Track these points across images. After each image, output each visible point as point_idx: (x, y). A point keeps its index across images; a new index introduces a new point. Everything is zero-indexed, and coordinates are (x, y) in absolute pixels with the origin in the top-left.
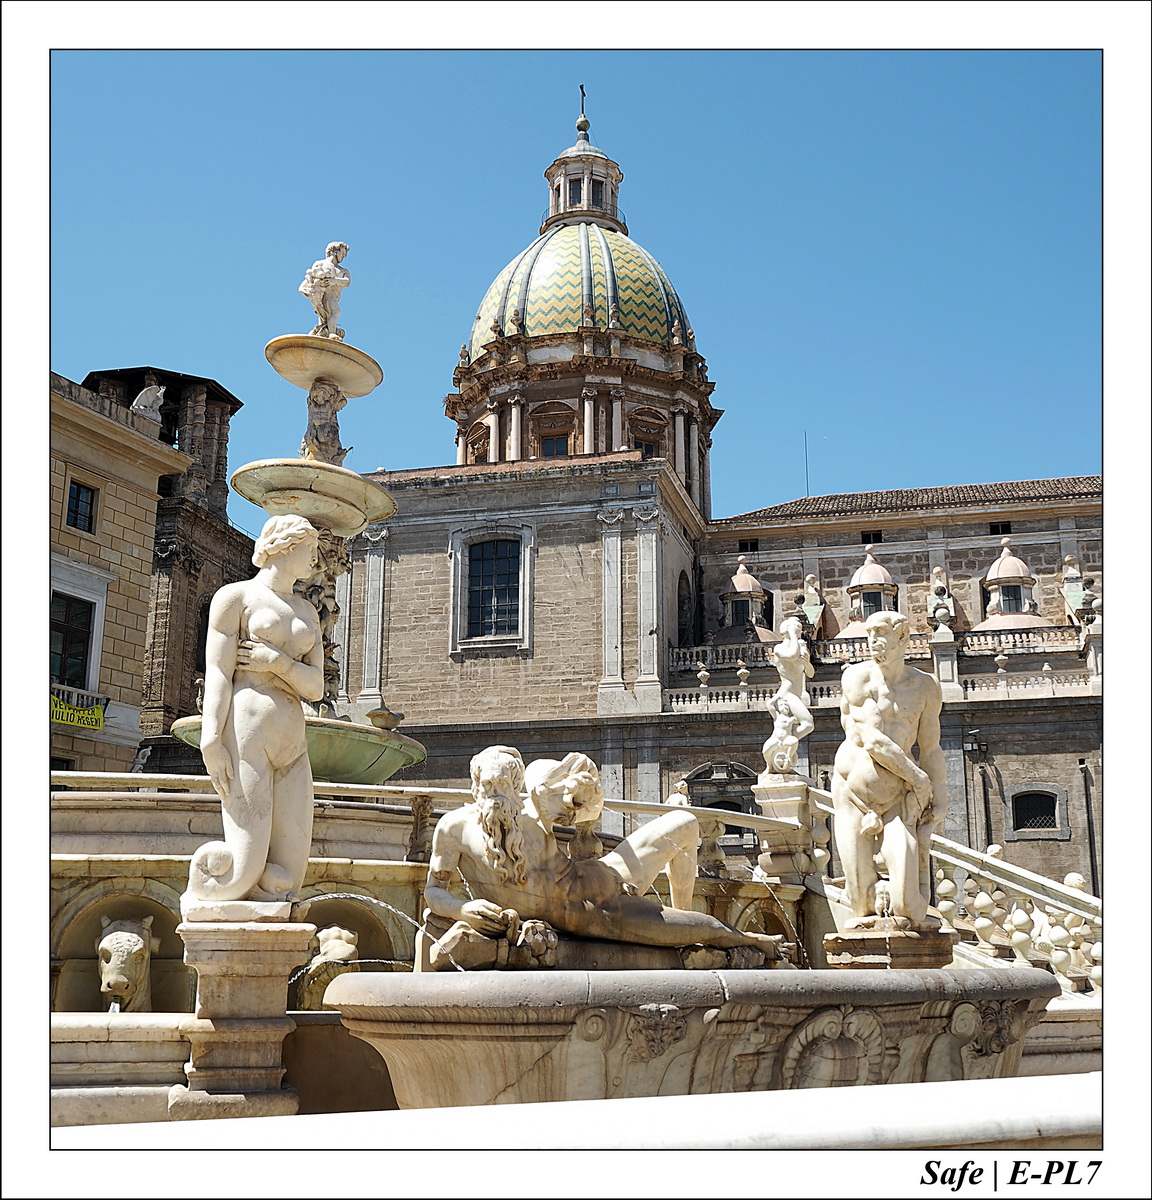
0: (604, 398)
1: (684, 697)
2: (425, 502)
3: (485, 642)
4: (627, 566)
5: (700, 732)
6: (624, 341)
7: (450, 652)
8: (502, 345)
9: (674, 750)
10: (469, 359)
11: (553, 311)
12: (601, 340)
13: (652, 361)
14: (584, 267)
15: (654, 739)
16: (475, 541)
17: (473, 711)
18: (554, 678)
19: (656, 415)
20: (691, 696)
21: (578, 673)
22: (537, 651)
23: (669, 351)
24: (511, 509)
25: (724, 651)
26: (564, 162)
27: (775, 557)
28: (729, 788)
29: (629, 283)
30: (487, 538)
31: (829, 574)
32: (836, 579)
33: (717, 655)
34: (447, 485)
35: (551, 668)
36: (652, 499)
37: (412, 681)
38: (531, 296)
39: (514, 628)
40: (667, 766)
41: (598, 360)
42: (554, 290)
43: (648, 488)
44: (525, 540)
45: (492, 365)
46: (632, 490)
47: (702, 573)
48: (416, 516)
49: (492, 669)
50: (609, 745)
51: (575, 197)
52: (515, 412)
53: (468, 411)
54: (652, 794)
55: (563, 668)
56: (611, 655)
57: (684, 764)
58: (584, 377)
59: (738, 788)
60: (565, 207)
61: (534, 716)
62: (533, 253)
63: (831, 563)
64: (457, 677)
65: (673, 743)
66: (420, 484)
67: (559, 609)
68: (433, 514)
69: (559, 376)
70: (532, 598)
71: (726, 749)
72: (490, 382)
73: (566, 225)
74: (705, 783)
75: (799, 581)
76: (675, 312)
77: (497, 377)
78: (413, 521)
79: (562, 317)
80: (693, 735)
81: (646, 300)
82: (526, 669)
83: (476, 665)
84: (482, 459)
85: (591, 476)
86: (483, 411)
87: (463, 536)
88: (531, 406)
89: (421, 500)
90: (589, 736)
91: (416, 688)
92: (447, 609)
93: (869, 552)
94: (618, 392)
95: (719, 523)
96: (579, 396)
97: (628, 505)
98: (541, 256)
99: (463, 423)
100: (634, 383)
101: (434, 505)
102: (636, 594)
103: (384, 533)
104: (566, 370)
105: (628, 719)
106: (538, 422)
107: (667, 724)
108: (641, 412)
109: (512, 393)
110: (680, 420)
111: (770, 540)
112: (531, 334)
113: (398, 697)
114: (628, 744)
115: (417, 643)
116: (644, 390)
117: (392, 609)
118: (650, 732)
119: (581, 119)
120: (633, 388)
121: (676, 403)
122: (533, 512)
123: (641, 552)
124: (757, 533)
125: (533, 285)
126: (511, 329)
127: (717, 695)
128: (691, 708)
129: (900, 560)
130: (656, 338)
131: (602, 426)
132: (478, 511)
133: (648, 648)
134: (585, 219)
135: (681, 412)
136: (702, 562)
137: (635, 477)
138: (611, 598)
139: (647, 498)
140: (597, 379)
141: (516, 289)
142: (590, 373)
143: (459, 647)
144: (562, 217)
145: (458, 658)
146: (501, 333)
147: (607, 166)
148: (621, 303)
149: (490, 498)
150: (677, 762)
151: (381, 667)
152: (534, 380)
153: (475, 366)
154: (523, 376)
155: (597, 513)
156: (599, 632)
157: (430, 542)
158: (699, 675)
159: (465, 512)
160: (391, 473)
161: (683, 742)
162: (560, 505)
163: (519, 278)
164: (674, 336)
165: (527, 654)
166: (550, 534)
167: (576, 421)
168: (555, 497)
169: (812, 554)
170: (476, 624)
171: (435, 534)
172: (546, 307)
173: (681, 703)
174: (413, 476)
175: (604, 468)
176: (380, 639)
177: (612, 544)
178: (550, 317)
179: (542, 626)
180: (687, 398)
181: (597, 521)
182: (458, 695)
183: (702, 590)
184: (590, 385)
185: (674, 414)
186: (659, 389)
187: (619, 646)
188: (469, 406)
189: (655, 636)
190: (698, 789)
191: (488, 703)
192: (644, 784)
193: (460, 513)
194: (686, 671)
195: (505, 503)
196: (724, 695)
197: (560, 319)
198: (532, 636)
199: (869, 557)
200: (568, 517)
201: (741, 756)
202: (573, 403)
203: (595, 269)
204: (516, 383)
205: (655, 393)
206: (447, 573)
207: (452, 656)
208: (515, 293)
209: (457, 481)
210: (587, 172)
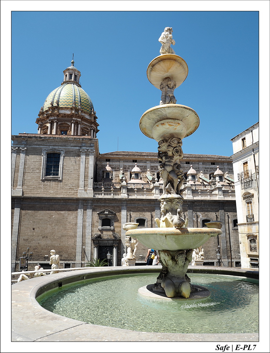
0: (77, 124)
1: (98, 194)
2: (37, 142)
3: (50, 177)
4: (87, 163)
5: (102, 202)
6: (82, 111)
7: (41, 179)
8: (53, 108)
9: (96, 206)
10: (43, 110)
11: (66, 102)
12: (77, 110)
13: (87, 117)
14: (74, 93)
15: (91, 203)
16: (49, 153)
17: (46, 194)
18: (67, 187)
19: (87, 129)
20: (100, 194)
21: (73, 187)
22: (63, 180)
23: (91, 115)
24: (59, 146)
25: (106, 184)
26: (69, 69)
27: (114, 163)
28: (108, 216)
29: (83, 99)
30: (52, 152)
31: (125, 168)
32: (127, 169)
33: (104, 185)
34: (43, 138)
35: (67, 185)
36: (93, 148)
37: (31, 185)
38: (60, 98)
39: (58, 175)
40: (94, 210)
41: (76, 115)
42: (66, 97)
43: (93, 145)
44: (62, 154)
45: (50, 112)
46: (89, 145)
47: (97, 165)
48: (34, 145)
49: (52, 184)
50: (80, 204)
51: (71, 78)
52: (55, 124)
53: (42, 122)
54: (90, 216)
55: (70, 185)
56: (82, 183)
57: (98, 209)
58: (72, 118)
59: (110, 216)
60: (68, 80)
61: (62, 196)
62: (61, 88)
63: (126, 166)
64: (42, 185)
65: (96, 204)
66: (36, 137)
67: (69, 171)
68: (39, 145)
69: (66, 117)
70: (63, 168)
71: (108, 206)
72: (49, 116)
73: (68, 84)
74: (103, 214)
75: (119, 169)
76: (92, 107)
77: (51, 115)
78: (33, 146)
79: (68, 104)
80: (100, 203)
81: (87, 103)
82: (60, 185)
83: (47, 183)
84: (45, 133)
85: (79, 140)
86: (47, 123)
87: (46, 151)
88: (59, 123)
89: (36, 141)
90: (75, 202)
91: (32, 187)
92: (41, 169)
93: (136, 164)
94: (80, 123)
95: (102, 155)
96: (71, 122)
97: (88, 148)
98: (63, 89)
99: (41, 125)
100: (83, 121)
101: (39, 143)
102: (88, 169)
103: (26, 148)
104: (68, 116)
105: (85, 198)
106: (60, 127)
107: (94, 200)
108: (84, 128)
109: (55, 119)
110: (92, 131)
111: (113, 160)
112: (60, 106)
113: (27, 189)
114: (85, 204)
115: (32, 176)
116: (85, 123)
117: (26, 167)
118: (90, 202)
119: (72, 61)
120: (83, 122)
121: (92, 127)
122: (64, 147)
123: (90, 159)
124: (110, 158)
125: (61, 95)
126: (55, 104)
127: (106, 194)
128: (100, 197)
129: (140, 167)
130: (88, 112)
131: (76, 130)
132: (50, 146)
133: (91, 181)
134: (73, 83)
135: (93, 129)
136: (97, 163)
137: (90, 142)
138: (82, 170)
139: (92, 147)
140: (75, 119)
141: (57, 96)
142: (74, 117)
143: (44, 178)
144: (68, 81)
145: (43, 181)
146: (52, 105)
147: (78, 72)
148: (81, 103)
149: (53, 143)
150: (96, 209)
151: (23, 181)
152: (60, 117)
153: (45, 112)
154: (58, 116)
155: (80, 149)
156: (79, 177)
157: (37, 152)
158: (102, 189)
159: (47, 146)
160: (28, 134)
161: (98, 204)
162: (71, 146)
163: (58, 93)
164: (92, 112)
165: (61, 181)
166: (68, 153)
167: (70, 128)
168: (70, 144)
169: (122, 164)
170: (48, 173)
171: (39, 150)
172: (64, 101)
173: (97, 195)
174: (34, 135)
175: (83, 139)
176: (23, 174)
177: (83, 157)
178: (65, 103)
179: (65, 175)
180: (94, 126)
181: (80, 151)
182: (42, 190)
183: (97, 169)
184: (74, 120)
185: (91, 129)
186: (88, 123)
187: (84, 181)
188: (43, 121)
189: (92, 179)
190: (101, 216)
191: (50, 192)
192: (88, 214)
193: (46, 145)
194: (97, 188)
195: (57, 144)
196: (108, 194)
197: (67, 104)
198: (62, 177)
199: (136, 166)
200: (73, 149)
201: (111, 208)
202: (69, 124)
203: (76, 94)
204: (56, 117)
205: (87, 124)
206: (41, 160)
207: (41, 180)
208: (56, 97)
209: (46, 138)
210: (74, 73)
